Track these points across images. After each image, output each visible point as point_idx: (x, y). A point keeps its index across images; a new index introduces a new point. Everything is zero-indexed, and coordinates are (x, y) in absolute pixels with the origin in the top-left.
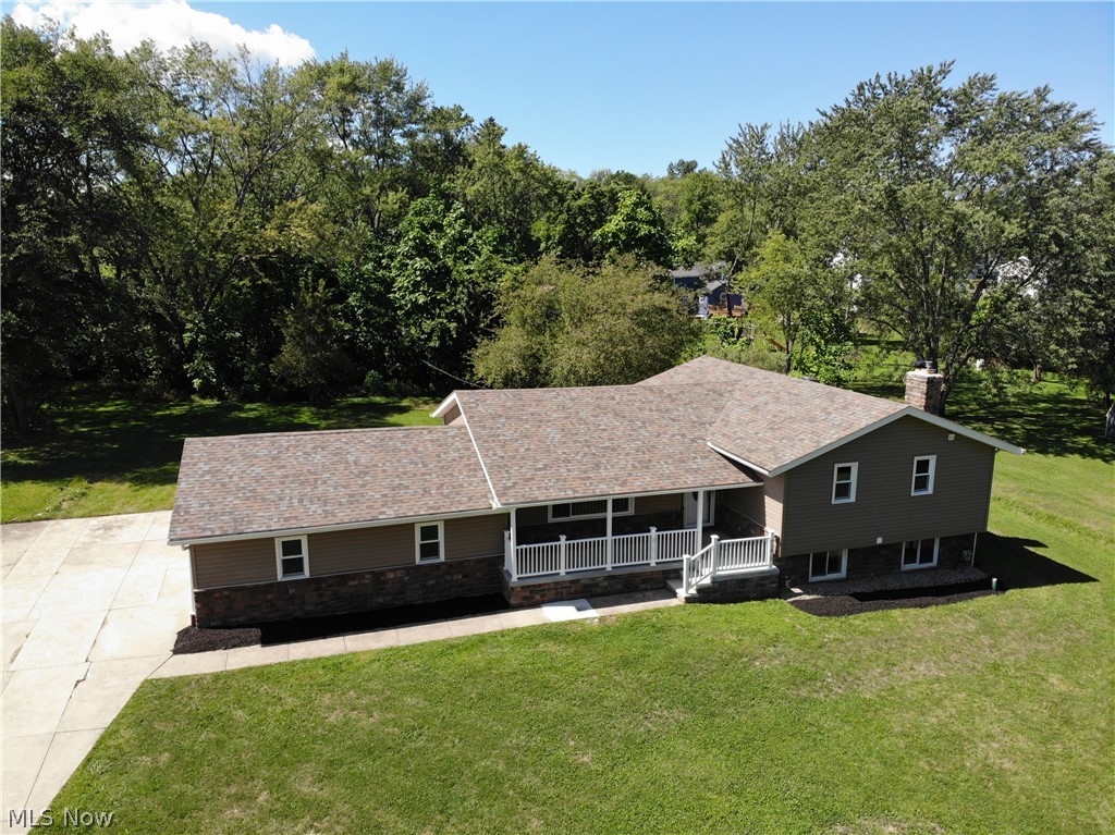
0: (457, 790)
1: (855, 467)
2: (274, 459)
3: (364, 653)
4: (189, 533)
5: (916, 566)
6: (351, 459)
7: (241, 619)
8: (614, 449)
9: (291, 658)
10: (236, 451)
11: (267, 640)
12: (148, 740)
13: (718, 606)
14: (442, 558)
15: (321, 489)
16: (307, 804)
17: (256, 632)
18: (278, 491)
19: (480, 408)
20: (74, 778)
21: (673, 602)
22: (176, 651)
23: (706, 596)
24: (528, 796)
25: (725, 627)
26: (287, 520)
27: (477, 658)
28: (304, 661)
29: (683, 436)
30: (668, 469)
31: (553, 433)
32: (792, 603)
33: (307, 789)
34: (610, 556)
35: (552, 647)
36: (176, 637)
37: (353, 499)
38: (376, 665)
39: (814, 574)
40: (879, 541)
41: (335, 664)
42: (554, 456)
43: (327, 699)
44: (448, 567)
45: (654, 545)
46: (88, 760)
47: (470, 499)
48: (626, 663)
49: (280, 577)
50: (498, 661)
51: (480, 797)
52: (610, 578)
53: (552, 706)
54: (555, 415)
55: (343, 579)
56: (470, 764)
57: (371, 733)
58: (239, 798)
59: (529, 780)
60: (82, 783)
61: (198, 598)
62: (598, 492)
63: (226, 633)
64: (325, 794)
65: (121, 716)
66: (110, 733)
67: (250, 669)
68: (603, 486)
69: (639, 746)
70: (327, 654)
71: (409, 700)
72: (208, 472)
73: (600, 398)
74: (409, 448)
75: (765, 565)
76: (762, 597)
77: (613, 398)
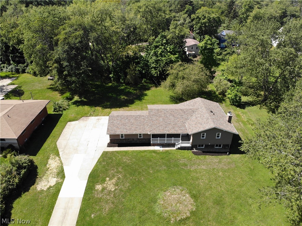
0: (136, 173)
1: (205, 134)
2: (121, 120)
3: (130, 151)
4: (109, 133)
5: (218, 147)
6: (131, 121)
7: (116, 143)
8: (170, 124)
9: (121, 150)
10: (116, 118)
11: (119, 146)
12: (104, 161)
13: (180, 150)
14: (142, 138)
15: (126, 127)
16: (120, 172)
17: (117, 145)
18: (120, 127)
19: (151, 113)
20: (96, 165)
21: (174, 149)
22: (107, 147)
23: (179, 149)
24: (143, 175)
25: (179, 154)
26: (121, 132)
27: (143, 154)
28: (122, 151)
29: (183, 122)
30: (177, 129)
31: (161, 119)
32: (192, 151)
33: (120, 170)
34: (166, 140)
35: (154, 154)
36: (107, 144)
37: (130, 129)
38: (131, 153)
39: (198, 147)
40: (210, 144)
41: (126, 152)
42: (160, 124)
43: (124, 157)
44: (143, 139)
45: (173, 140)
46: (97, 162)
47: (146, 131)
48: (162, 158)
49: (120, 138)
50: (146, 155)
51: (138, 174)
52: (166, 144)
53: (150, 163)
54: (163, 115)
55: (129, 139)
56: (138, 170)
57: (128, 164)
58: (113, 170)
59: (144, 173)
60: (96, 166)
61: (110, 140)
62: (164, 133)
63: (113, 144)
64: (122, 171)
65: (101, 156)
66: (99, 159)
67: (116, 151)
68: (165, 131)
69: (158, 171)
70: (125, 150)
71: (134, 159)
72: (112, 122)
73: (172, 112)
74: (139, 120)
75: (189, 145)
76: (188, 150)
77: (174, 112)
